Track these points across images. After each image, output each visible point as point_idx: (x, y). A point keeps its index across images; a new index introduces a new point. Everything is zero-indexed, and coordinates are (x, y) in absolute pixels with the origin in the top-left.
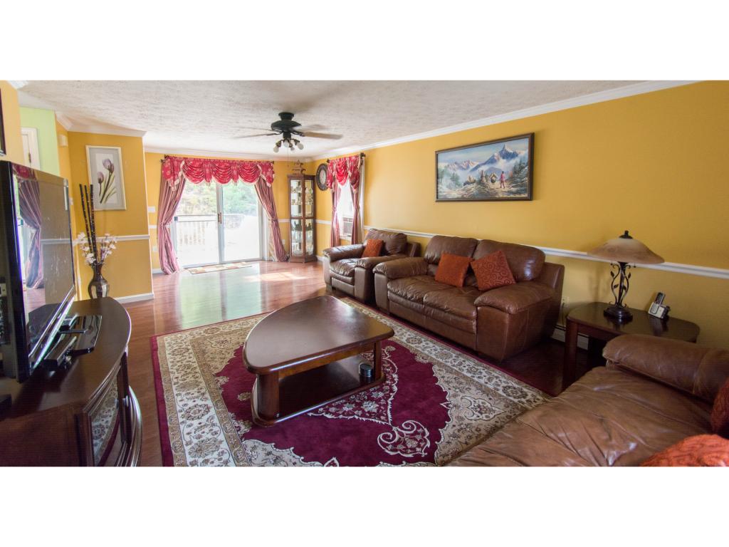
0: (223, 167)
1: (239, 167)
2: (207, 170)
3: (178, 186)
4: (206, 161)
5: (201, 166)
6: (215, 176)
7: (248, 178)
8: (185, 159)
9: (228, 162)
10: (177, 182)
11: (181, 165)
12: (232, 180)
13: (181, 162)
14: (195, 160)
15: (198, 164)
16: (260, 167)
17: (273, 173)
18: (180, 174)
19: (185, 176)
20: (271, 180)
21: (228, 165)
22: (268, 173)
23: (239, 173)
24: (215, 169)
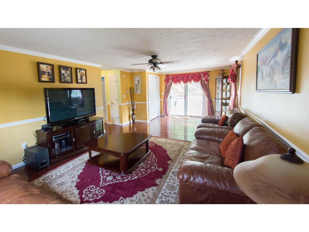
0: (186, 76)
1: (192, 75)
2: (180, 79)
3: (170, 85)
4: (179, 75)
5: (177, 77)
6: (182, 80)
7: (196, 81)
8: (172, 75)
9: (188, 74)
10: (169, 84)
11: (171, 78)
12: (189, 82)
13: (170, 76)
14: (176, 75)
15: (176, 76)
16: (202, 75)
17: (209, 76)
18: (170, 81)
19: (172, 81)
20: (207, 80)
21: (187, 75)
22: (206, 77)
23: (192, 78)
24: (182, 78)
